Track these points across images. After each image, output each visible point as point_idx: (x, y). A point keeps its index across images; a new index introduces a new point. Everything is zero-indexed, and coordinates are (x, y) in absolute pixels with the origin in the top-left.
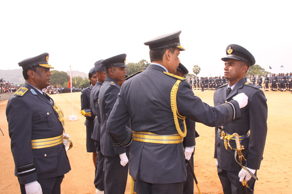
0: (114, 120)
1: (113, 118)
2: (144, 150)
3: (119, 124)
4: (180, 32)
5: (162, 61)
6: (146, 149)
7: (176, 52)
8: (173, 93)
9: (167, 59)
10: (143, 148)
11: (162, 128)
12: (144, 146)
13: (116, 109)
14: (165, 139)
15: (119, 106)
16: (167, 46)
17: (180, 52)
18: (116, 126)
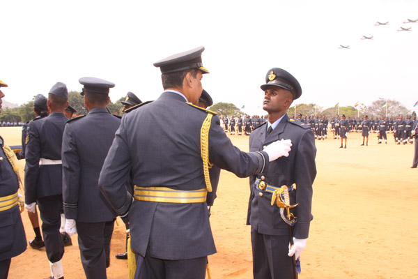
0: (111, 171)
1: (109, 168)
2: (157, 213)
3: (118, 178)
4: (202, 50)
5: (182, 88)
6: (160, 212)
7: (198, 75)
8: (203, 131)
9: (189, 86)
10: (156, 210)
11: (186, 181)
12: (158, 208)
13: (114, 155)
14: (183, 196)
15: (118, 150)
16: (188, 68)
17: (203, 75)
18: (115, 180)
